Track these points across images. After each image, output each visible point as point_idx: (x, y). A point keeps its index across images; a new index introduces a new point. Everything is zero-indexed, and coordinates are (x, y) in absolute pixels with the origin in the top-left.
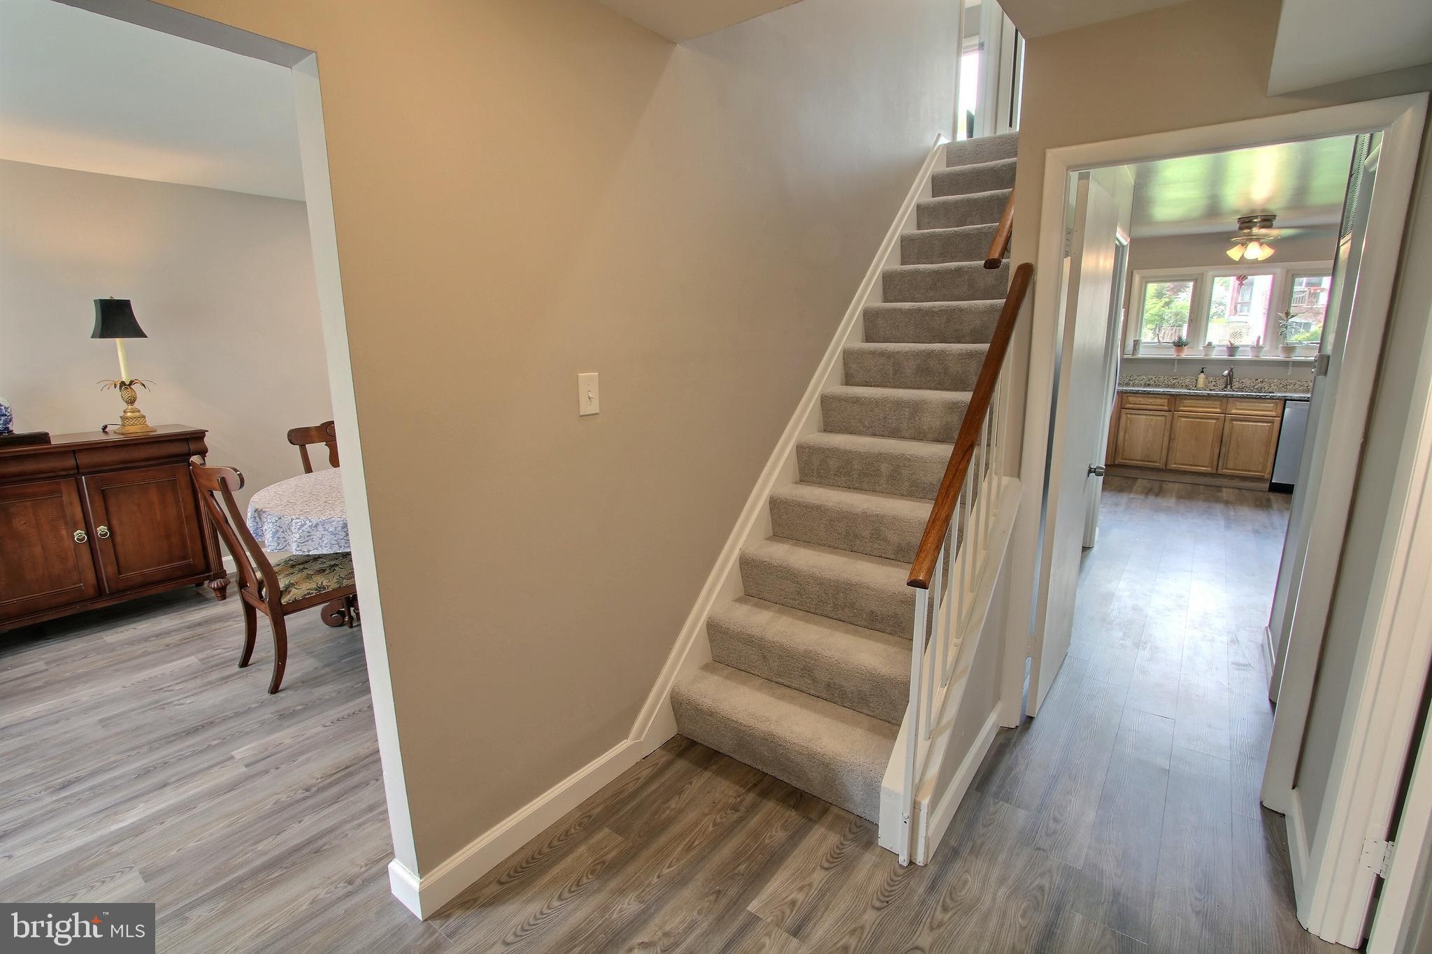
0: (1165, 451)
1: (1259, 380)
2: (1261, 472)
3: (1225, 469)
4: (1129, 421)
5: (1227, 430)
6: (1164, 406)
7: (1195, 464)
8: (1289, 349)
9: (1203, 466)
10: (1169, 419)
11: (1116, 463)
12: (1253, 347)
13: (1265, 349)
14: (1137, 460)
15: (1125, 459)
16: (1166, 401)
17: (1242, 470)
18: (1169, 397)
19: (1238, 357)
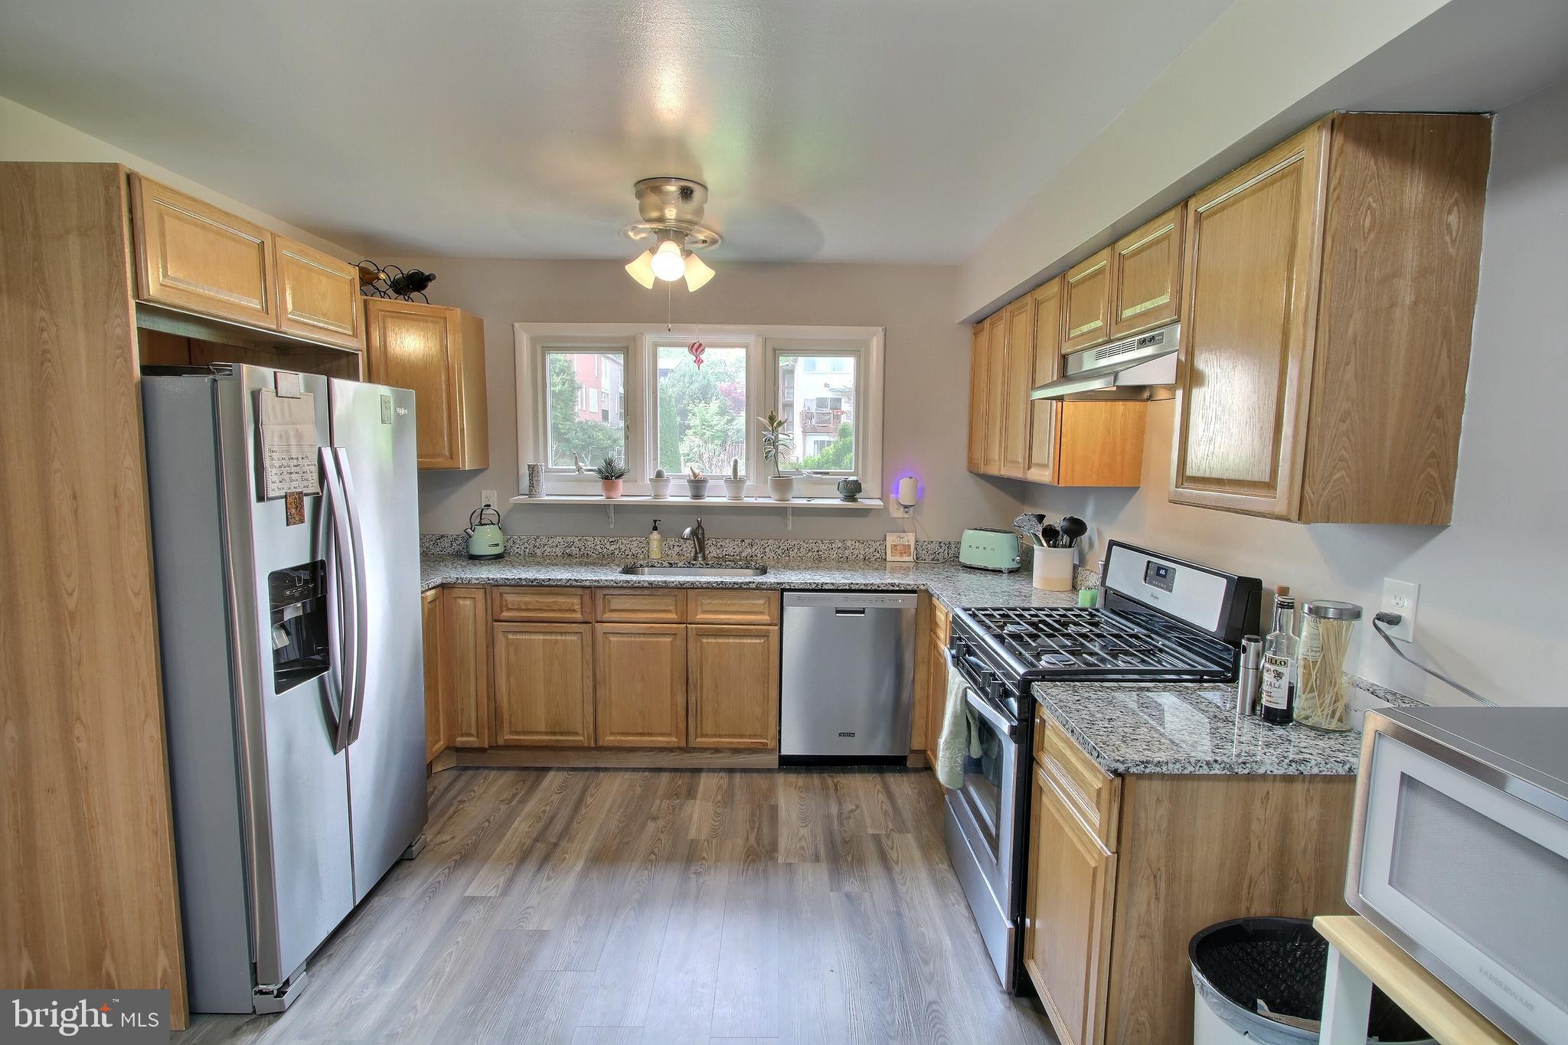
0: (590, 708)
1: (747, 541)
2: (761, 736)
3: (702, 736)
4: (512, 650)
5: (693, 656)
6: (574, 611)
7: (646, 731)
8: (783, 483)
9: (662, 735)
10: (588, 639)
11: (501, 742)
12: (728, 480)
13: (748, 483)
14: (541, 733)
15: (517, 733)
16: (576, 601)
17: (729, 736)
18: (580, 591)
19: (708, 500)
